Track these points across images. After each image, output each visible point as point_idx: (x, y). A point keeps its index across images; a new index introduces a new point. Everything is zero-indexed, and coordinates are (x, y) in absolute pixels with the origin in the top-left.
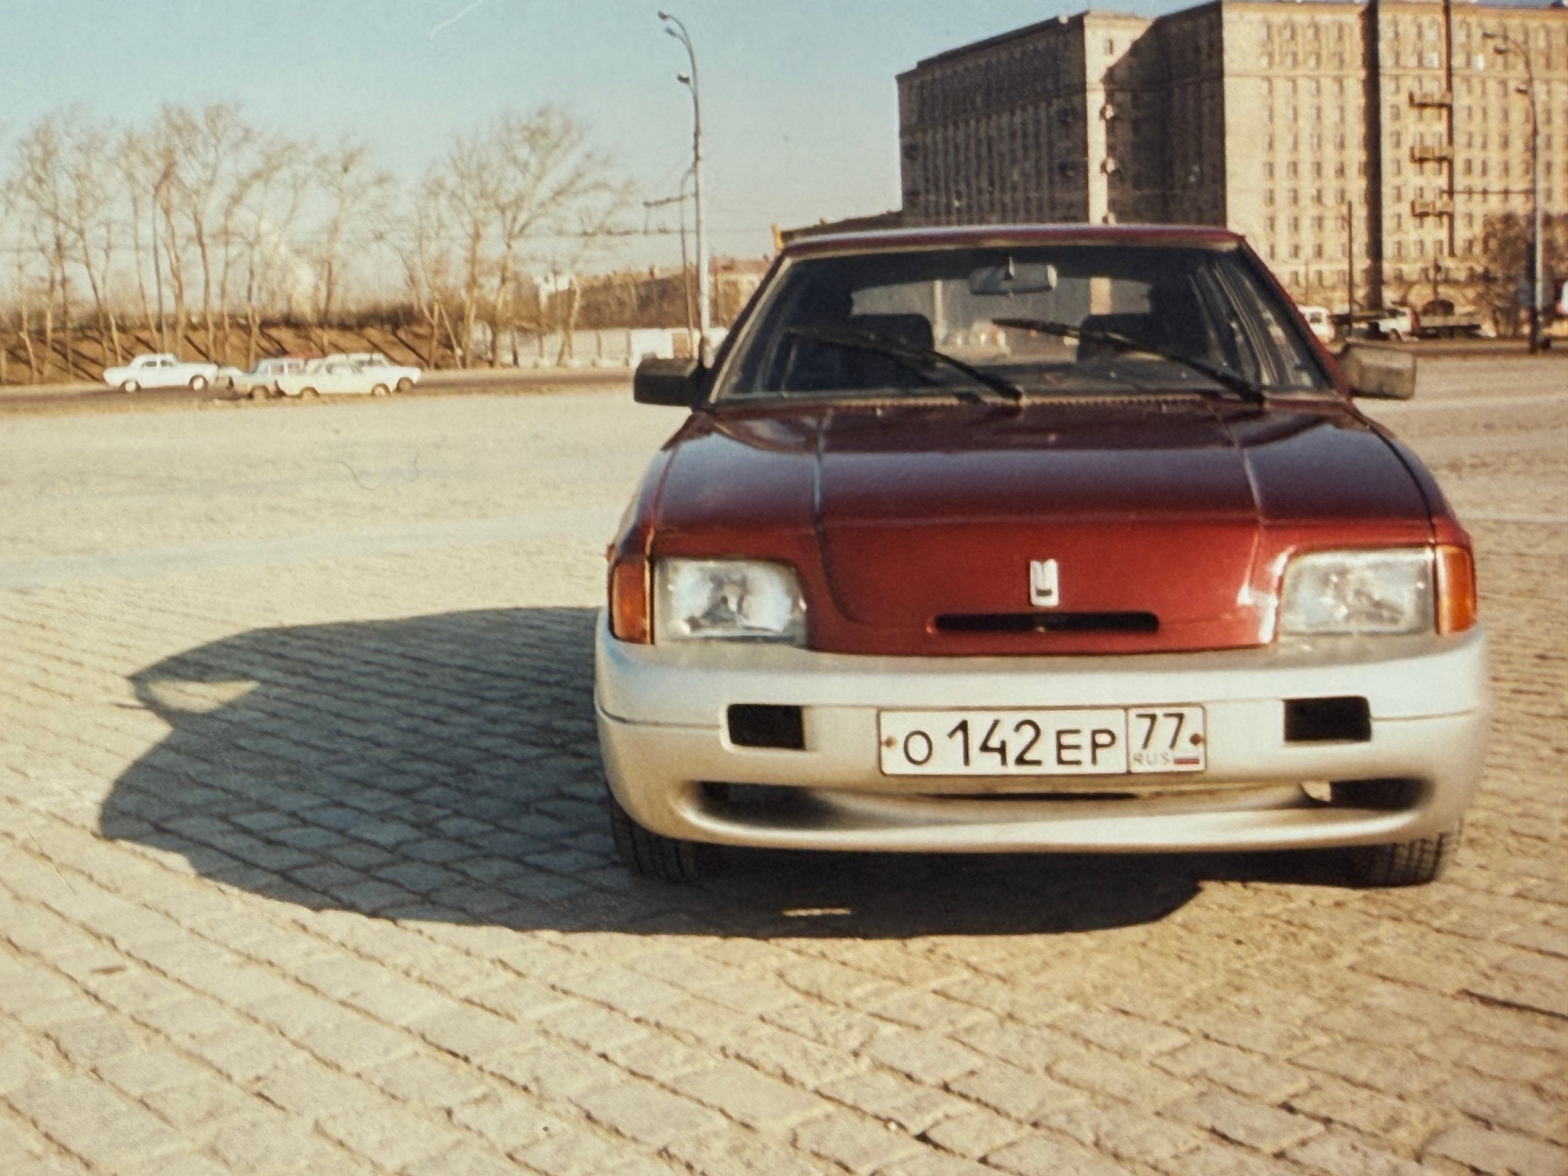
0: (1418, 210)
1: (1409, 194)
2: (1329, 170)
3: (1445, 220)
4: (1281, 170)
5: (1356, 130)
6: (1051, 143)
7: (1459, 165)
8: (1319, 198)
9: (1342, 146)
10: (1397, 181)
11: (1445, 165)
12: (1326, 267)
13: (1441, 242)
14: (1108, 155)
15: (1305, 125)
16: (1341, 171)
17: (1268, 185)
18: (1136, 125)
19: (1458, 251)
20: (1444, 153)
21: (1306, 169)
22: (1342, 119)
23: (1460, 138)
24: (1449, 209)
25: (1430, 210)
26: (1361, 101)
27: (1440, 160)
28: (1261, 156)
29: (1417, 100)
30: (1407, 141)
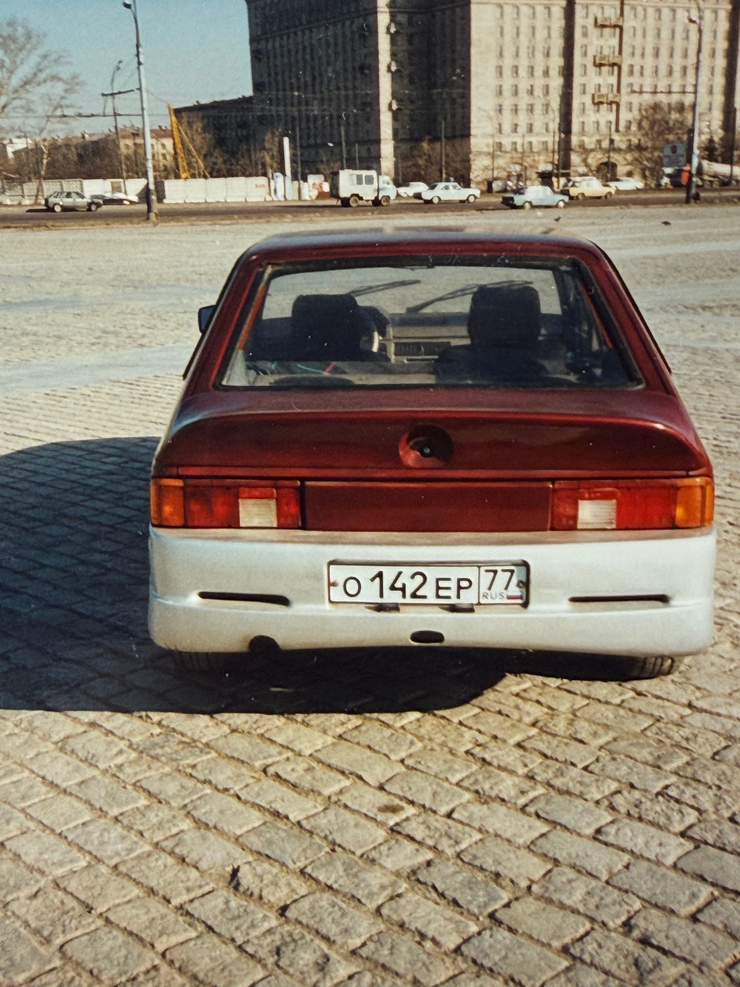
0: (596, 100)
1: (591, 90)
2: (538, 72)
3: (614, 107)
4: (507, 72)
5: (558, 43)
6: (353, 50)
7: (625, 69)
8: (531, 92)
9: (548, 55)
10: (583, 80)
11: (616, 68)
12: (534, 139)
13: (610, 122)
14: (392, 59)
15: (524, 40)
16: (546, 73)
17: (498, 83)
18: (410, 38)
19: (622, 128)
20: (616, 60)
21: (523, 72)
22: (549, 36)
23: (626, 49)
24: (617, 100)
25: (604, 100)
26: (562, 23)
27: (613, 65)
28: (493, 62)
29: (600, 22)
30: (591, 52)
